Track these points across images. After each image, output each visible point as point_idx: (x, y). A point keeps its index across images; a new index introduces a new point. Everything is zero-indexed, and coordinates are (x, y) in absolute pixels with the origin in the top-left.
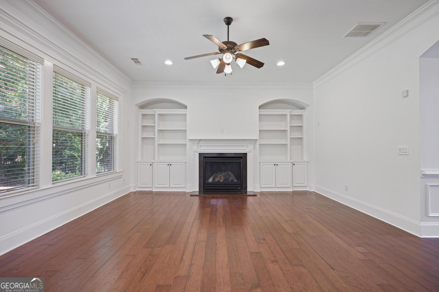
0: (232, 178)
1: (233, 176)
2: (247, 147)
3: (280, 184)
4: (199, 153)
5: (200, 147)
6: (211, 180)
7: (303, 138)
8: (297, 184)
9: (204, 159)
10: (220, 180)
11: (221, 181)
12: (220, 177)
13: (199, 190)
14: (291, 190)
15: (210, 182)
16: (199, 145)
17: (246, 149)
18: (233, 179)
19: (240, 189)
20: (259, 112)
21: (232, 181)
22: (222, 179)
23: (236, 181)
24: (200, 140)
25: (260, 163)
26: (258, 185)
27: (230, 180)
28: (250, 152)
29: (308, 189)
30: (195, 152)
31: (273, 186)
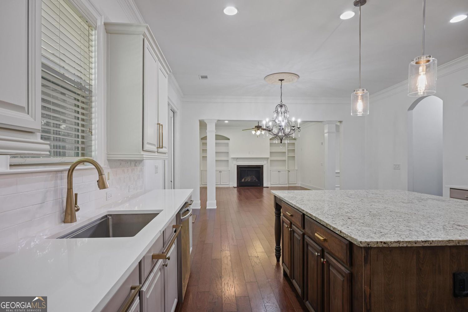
1: (255, 177)
3: (281, 183)
4: (237, 166)
6: (243, 180)
7: (295, 156)
8: (291, 183)
9: (240, 168)
11: (249, 181)
12: (248, 179)
13: (237, 185)
14: (287, 185)
16: (237, 161)
17: (262, 163)
19: (259, 185)
20: (270, 141)
21: (255, 181)
23: (257, 181)
24: (238, 158)
25: (270, 170)
26: (270, 183)
27: (254, 180)
28: (265, 164)
29: (297, 185)
30: (235, 165)
31: (278, 183)
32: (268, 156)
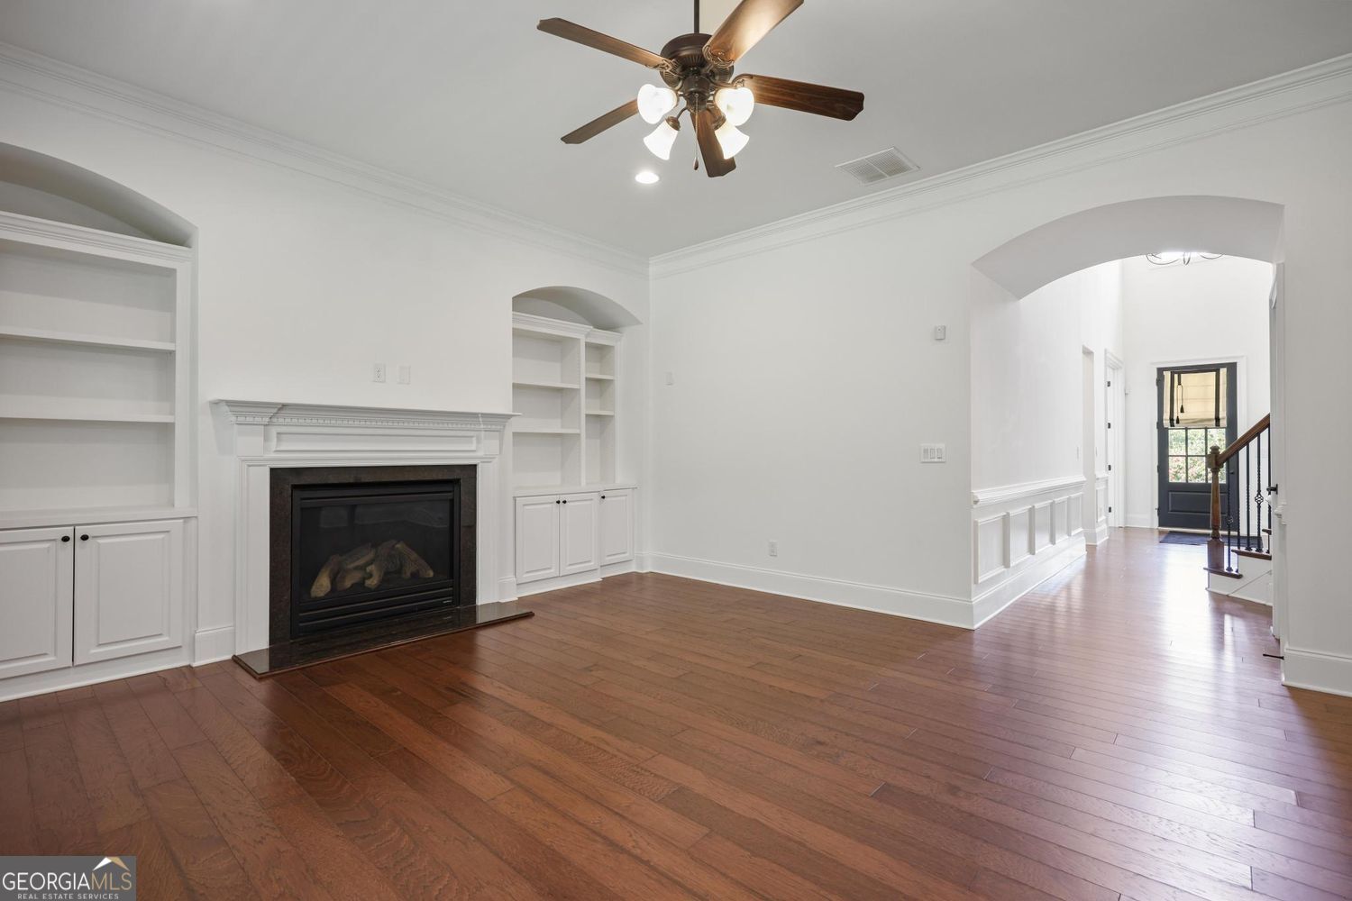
0: (415, 564)
1: (414, 556)
2: (479, 441)
3: (570, 565)
4: (272, 470)
5: (279, 440)
6: (322, 585)
7: (612, 416)
8: (610, 558)
9: (298, 494)
10: (364, 579)
11: (372, 582)
12: (362, 568)
13: (271, 642)
14: (596, 578)
15: (322, 594)
16: (274, 431)
17: (473, 448)
18: (418, 571)
19: (447, 604)
20: (514, 320)
21: (415, 575)
22: (371, 576)
23: (431, 574)
25: (515, 498)
26: (510, 578)
27: (407, 573)
28: (488, 460)
29: (633, 568)
30: (252, 463)
31: (553, 572)
32: (501, 403)
